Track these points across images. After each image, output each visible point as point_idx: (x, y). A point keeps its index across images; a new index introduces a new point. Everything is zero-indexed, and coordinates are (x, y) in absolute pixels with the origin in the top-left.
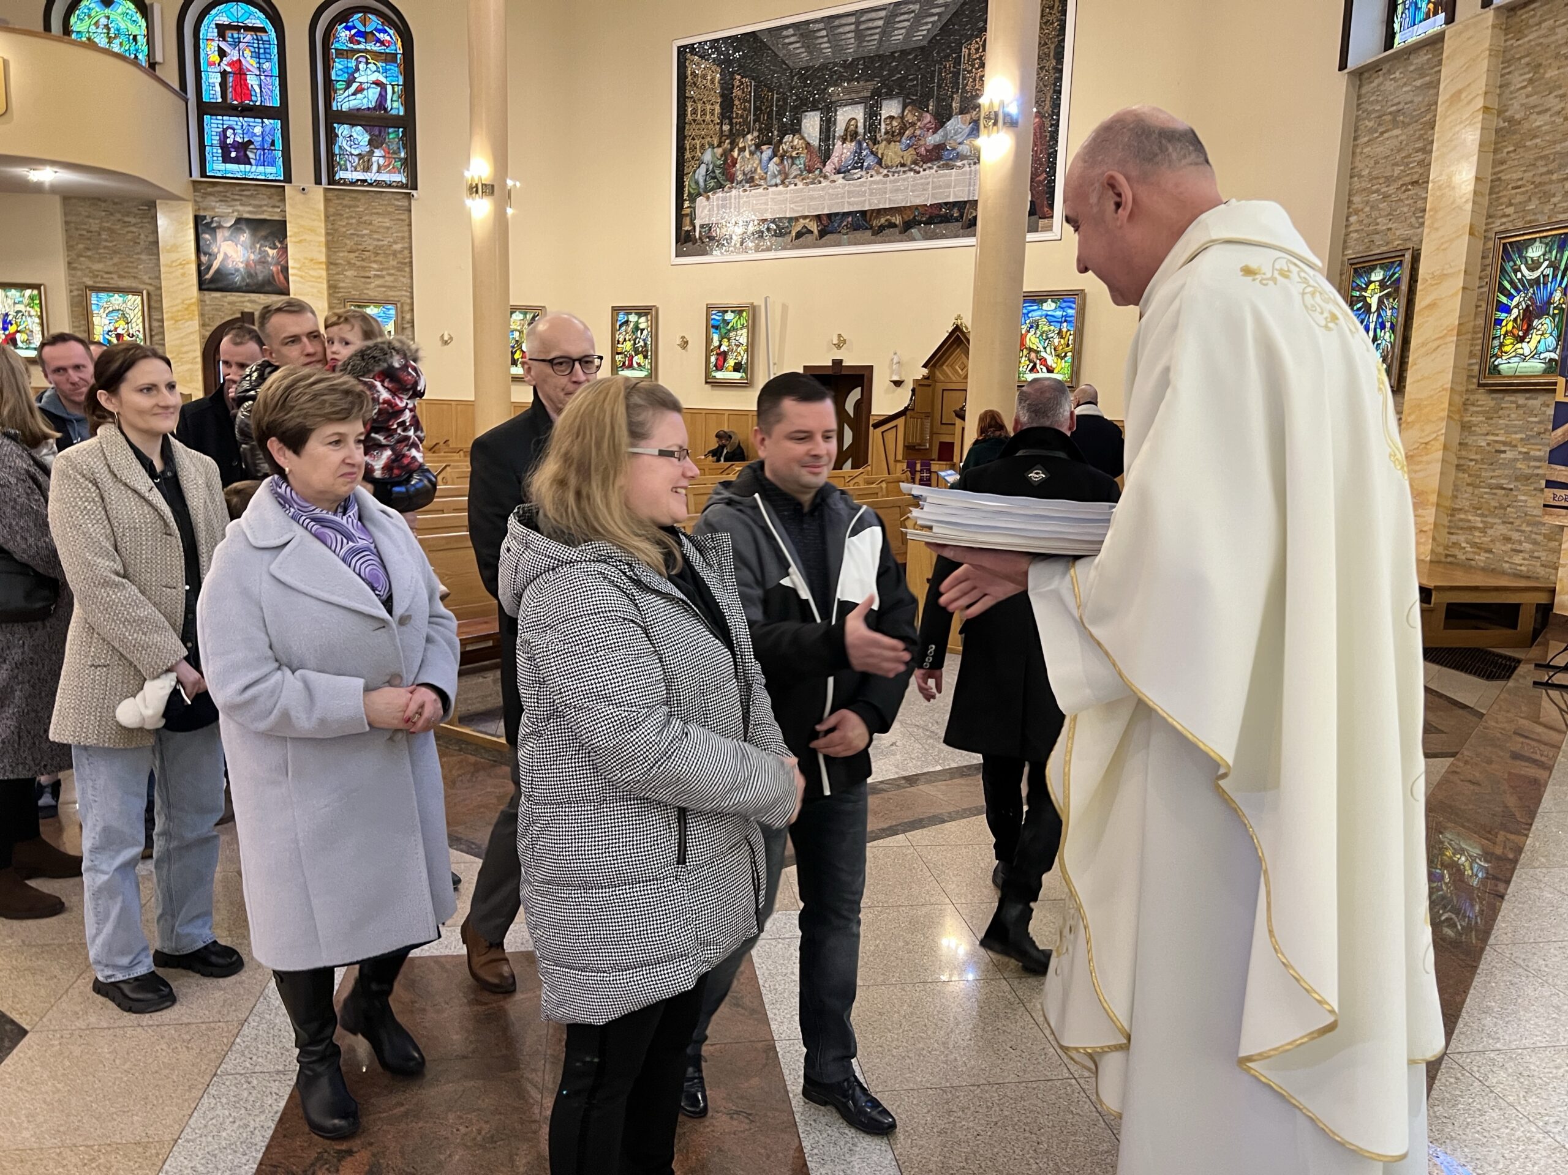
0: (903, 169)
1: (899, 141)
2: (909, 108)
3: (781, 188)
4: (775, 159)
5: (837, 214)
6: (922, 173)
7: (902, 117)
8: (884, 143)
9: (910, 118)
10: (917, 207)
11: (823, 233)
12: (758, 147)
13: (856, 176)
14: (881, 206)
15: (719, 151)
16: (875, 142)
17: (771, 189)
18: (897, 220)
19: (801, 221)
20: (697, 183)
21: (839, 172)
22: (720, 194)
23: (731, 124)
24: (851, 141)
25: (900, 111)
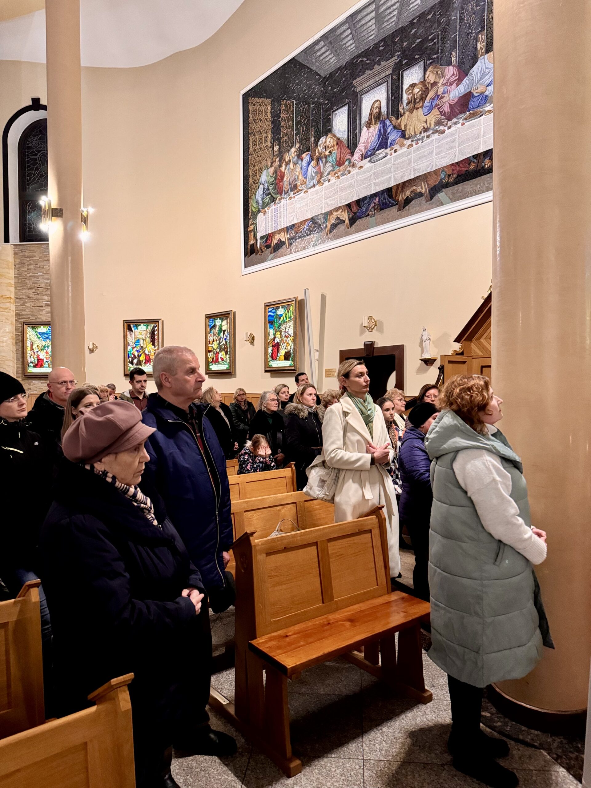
0: (426, 134)
1: (422, 107)
2: (430, 69)
3: (317, 187)
4: (313, 163)
5: (365, 198)
6: (447, 131)
7: (424, 82)
8: (407, 113)
9: (431, 78)
10: (443, 169)
11: (353, 221)
12: (299, 156)
13: (381, 156)
14: (406, 179)
15: (272, 170)
16: (398, 115)
17: (310, 191)
18: (423, 188)
19: (335, 214)
20: (257, 202)
21: (364, 157)
22: (273, 207)
23: (279, 144)
24: (376, 123)
25: (420, 75)
